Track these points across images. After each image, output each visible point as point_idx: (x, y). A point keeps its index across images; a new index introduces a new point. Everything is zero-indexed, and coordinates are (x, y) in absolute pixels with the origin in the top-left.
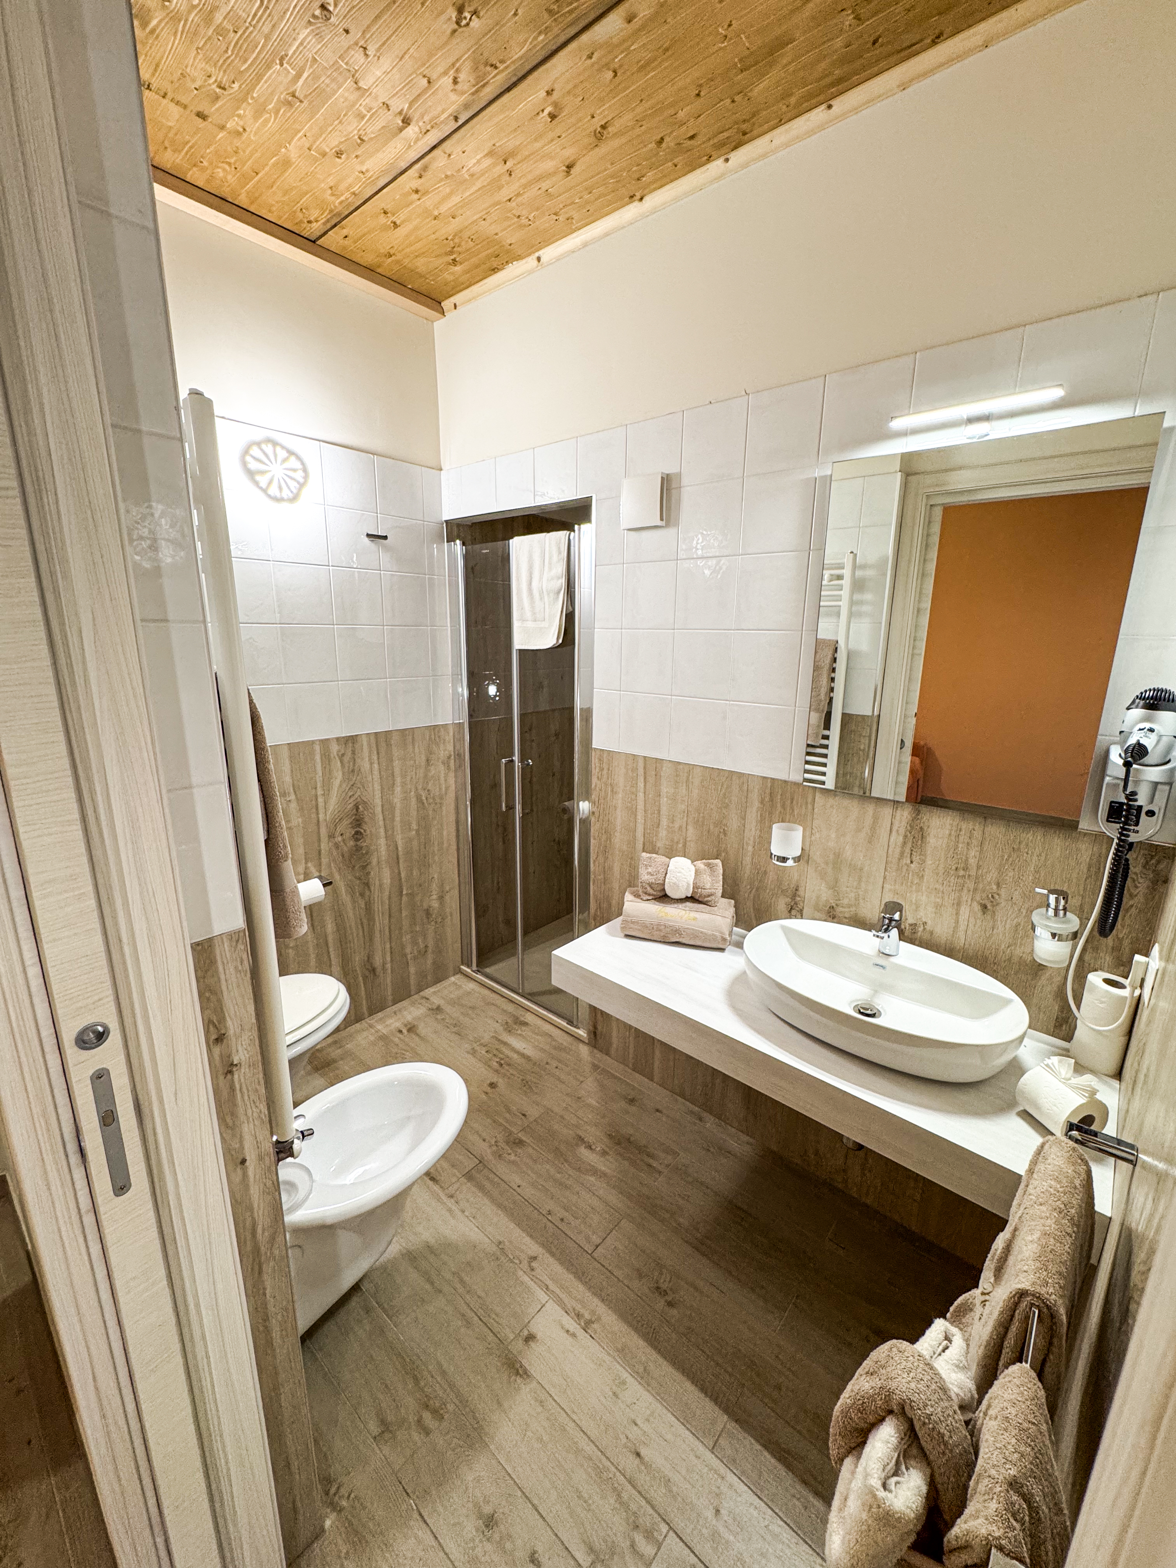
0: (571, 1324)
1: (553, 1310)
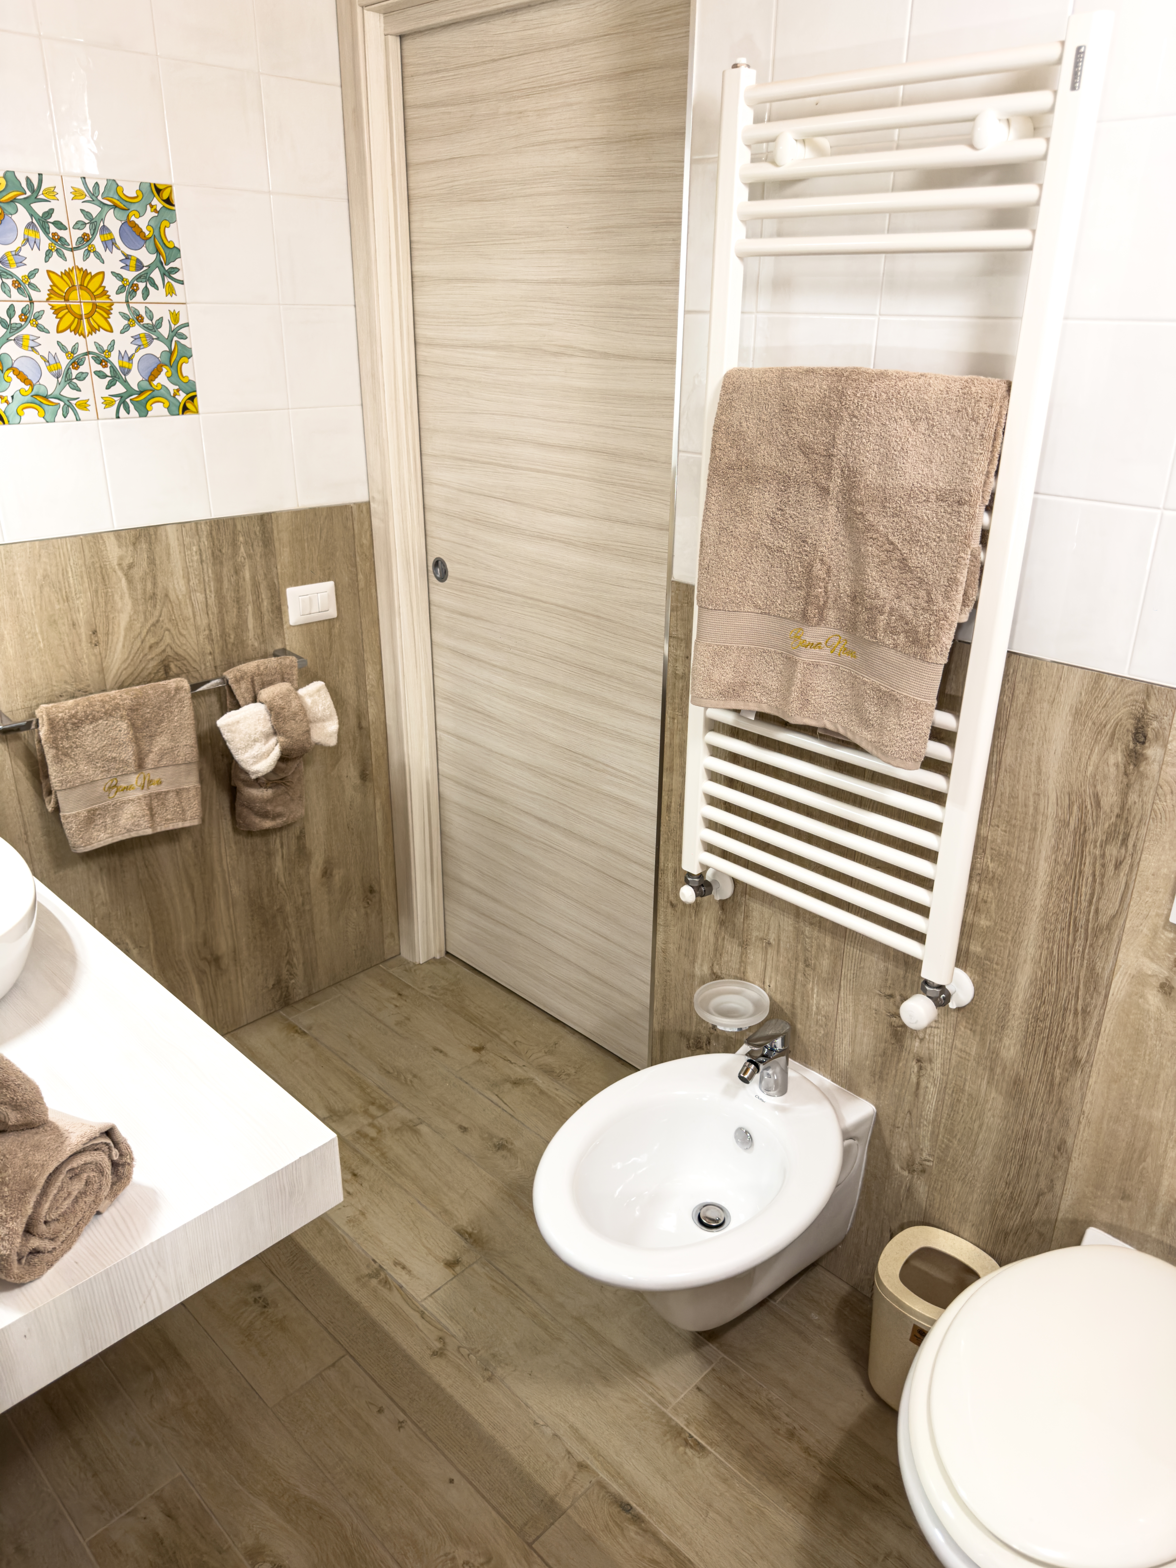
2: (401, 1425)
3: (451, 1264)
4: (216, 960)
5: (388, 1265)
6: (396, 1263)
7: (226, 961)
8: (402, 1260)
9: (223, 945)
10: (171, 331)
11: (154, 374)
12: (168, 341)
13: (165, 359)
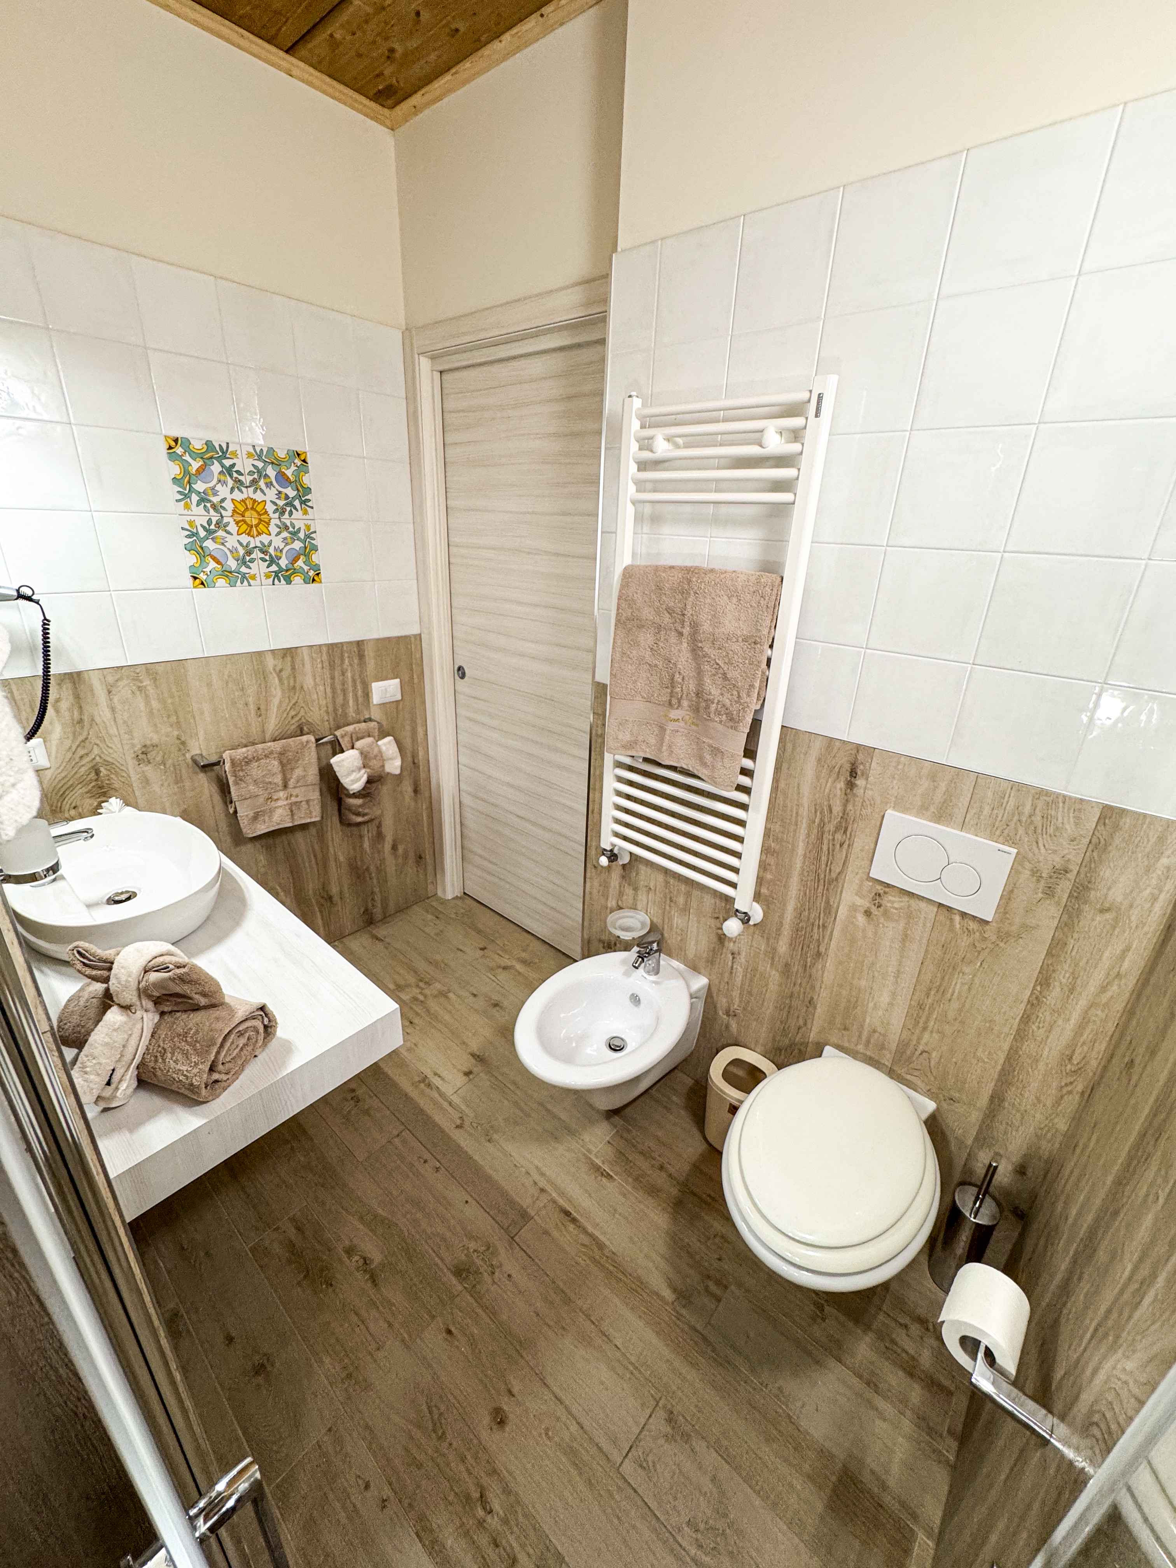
0: (436, 1081)
1: (448, 1090)
2: (437, 1170)
3: (467, 1074)
4: (330, 898)
5: (430, 1075)
6: (436, 1074)
7: (336, 899)
8: (438, 1072)
9: (334, 890)
10: (306, 535)
11: (296, 560)
12: (304, 542)
13: (302, 552)
